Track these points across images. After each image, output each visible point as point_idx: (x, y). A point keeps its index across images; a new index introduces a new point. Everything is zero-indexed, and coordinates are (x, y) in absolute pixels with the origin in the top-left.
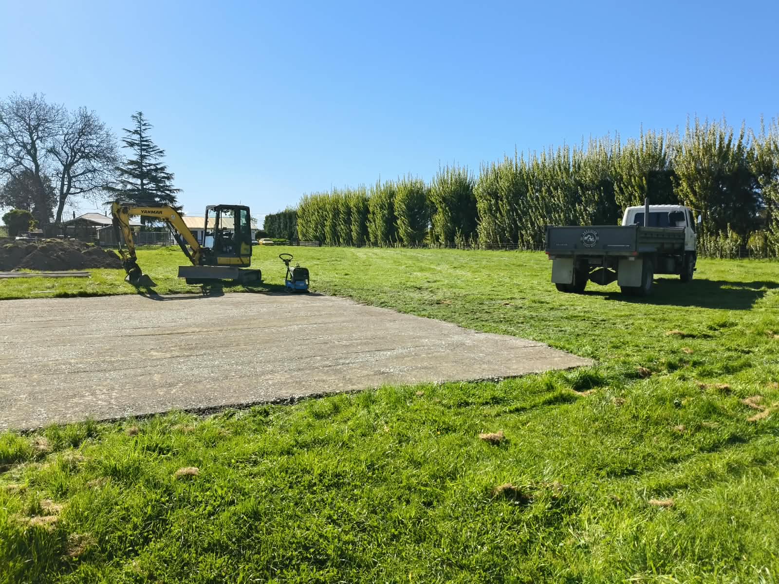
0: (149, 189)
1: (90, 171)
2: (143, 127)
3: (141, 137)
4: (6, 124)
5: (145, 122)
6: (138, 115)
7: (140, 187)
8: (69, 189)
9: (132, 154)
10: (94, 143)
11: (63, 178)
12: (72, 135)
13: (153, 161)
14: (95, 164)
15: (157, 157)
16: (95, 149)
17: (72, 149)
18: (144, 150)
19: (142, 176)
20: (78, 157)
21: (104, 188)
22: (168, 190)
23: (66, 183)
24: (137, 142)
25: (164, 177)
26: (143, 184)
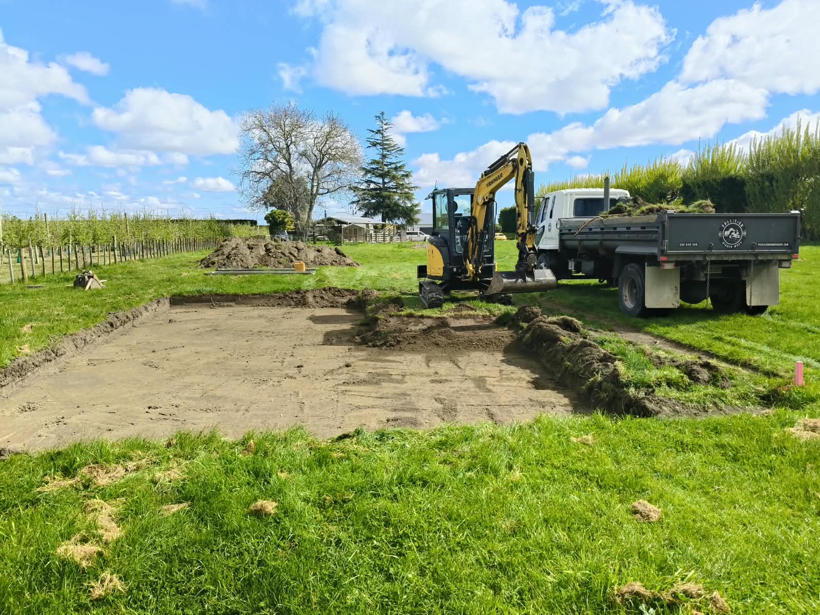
0: (389, 188)
1: (336, 172)
2: (385, 127)
3: (383, 136)
4: (265, 131)
5: (386, 121)
6: (380, 115)
7: (382, 186)
8: (317, 190)
9: (375, 154)
10: (339, 145)
11: (313, 179)
12: (321, 139)
13: (394, 160)
14: (341, 165)
15: (398, 155)
16: (340, 150)
17: (320, 151)
18: (385, 149)
19: (383, 175)
20: (326, 159)
21: (350, 188)
22: (406, 187)
23: (315, 184)
24: (380, 142)
25: (403, 175)
26: (384, 183)
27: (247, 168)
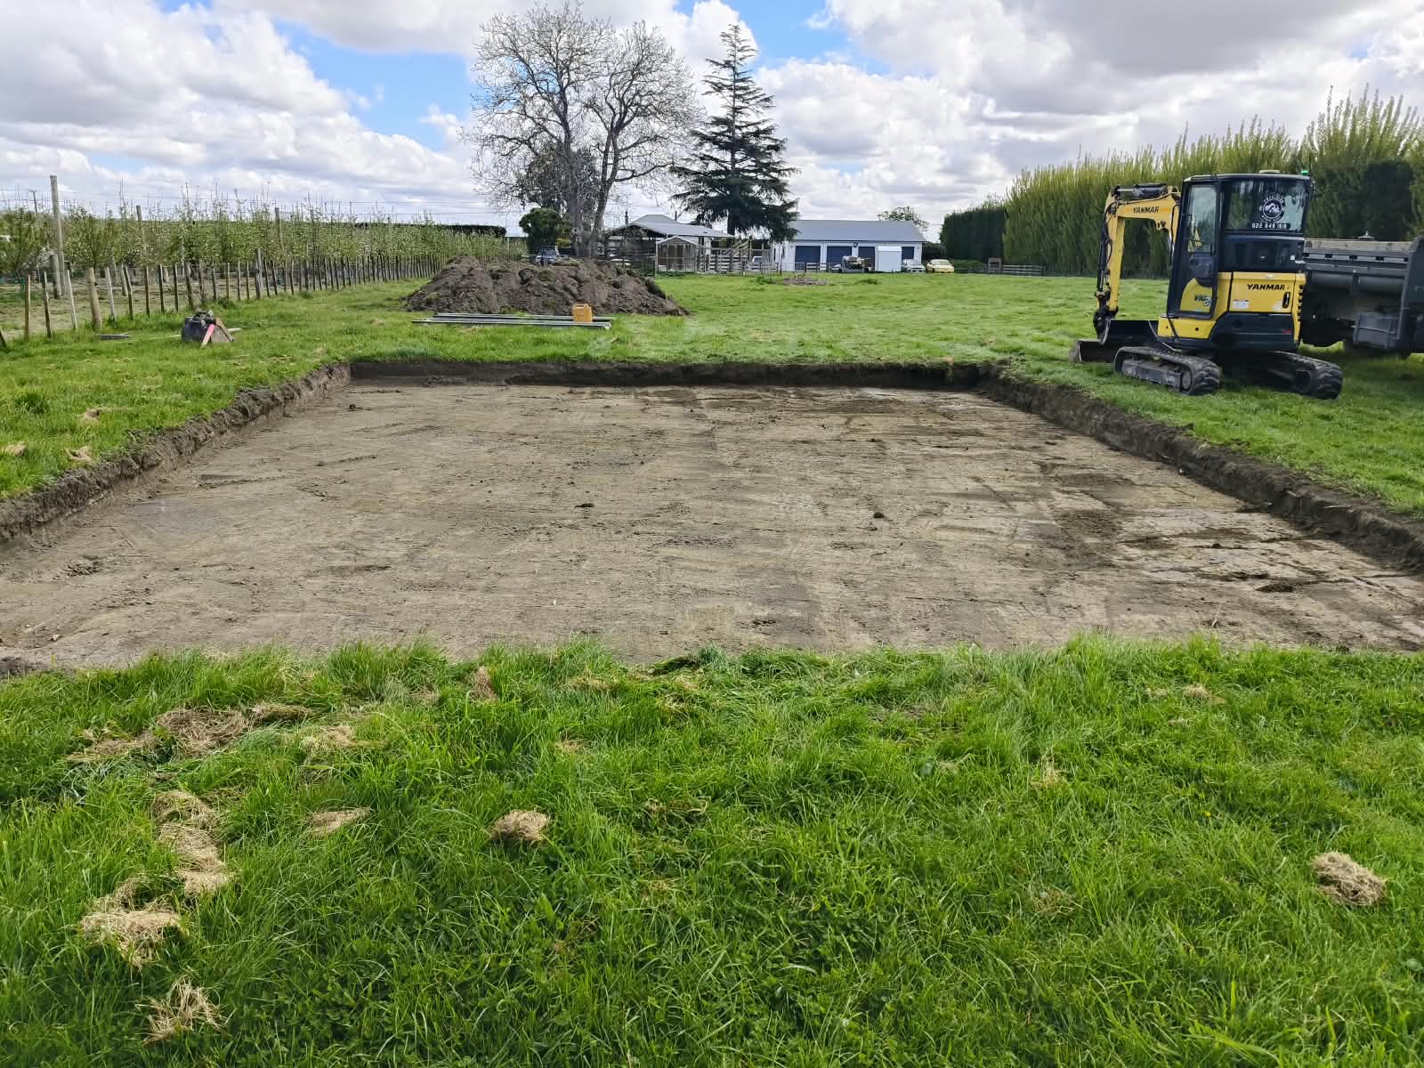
0: (743, 170)
1: (649, 139)
2: (740, 55)
3: (736, 74)
4: (523, 60)
5: (743, 44)
6: (731, 32)
7: (729, 167)
8: (614, 173)
9: (718, 106)
10: (655, 87)
11: (606, 153)
12: (622, 76)
13: (753, 119)
14: (656, 126)
16: (658, 98)
17: (621, 100)
18: (740, 96)
19: (732, 146)
20: (630, 114)
21: (673, 170)
22: (775, 170)
23: (610, 161)
24: (728, 83)
25: (770, 147)
26: (734, 161)
27: (489, 130)
